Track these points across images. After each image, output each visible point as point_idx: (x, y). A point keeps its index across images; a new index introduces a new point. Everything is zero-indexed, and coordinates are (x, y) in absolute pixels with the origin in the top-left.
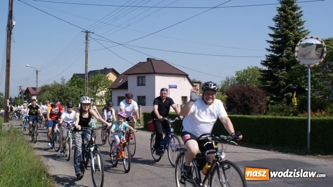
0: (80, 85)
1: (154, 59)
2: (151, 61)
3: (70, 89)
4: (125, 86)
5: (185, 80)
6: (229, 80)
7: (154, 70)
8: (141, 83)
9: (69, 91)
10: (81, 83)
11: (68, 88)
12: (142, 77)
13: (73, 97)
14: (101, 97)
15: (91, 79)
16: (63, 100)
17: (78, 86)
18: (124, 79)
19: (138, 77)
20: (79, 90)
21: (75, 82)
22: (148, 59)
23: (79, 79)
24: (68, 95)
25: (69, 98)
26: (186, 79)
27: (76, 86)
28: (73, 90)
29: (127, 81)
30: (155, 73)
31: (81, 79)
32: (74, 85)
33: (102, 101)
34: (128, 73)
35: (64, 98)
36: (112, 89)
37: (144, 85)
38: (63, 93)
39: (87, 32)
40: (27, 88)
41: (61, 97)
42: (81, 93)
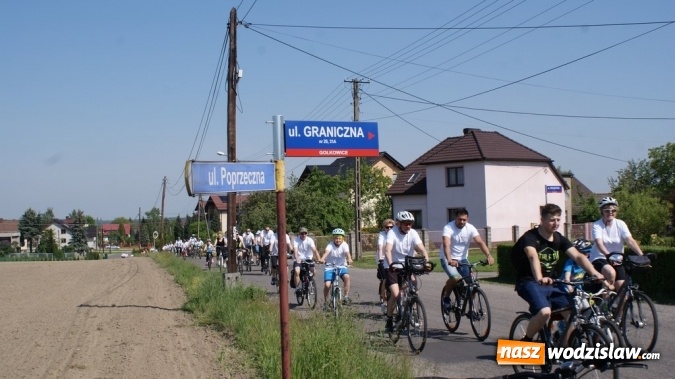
0: (327, 189)
1: (479, 131)
2: (474, 135)
3: (308, 197)
4: (420, 189)
5: (546, 172)
6: (635, 168)
7: (481, 153)
8: (454, 181)
9: (306, 203)
10: (329, 186)
11: (303, 197)
12: (456, 168)
13: (314, 213)
14: (368, 213)
15: (347, 175)
16: (294, 220)
17: (324, 191)
18: (416, 174)
19: (448, 170)
20: (326, 199)
21: (317, 184)
22: (466, 131)
23: (325, 177)
24: (305, 210)
25: (306, 216)
26: (548, 169)
27: (319, 192)
28: (313, 201)
29: (425, 179)
30: (483, 159)
31: (329, 176)
32: (315, 190)
33: (368, 220)
34: (425, 162)
35: (296, 217)
36: (393, 195)
37: (462, 185)
38: (295, 206)
39: (355, 82)
40: (210, 198)
41: (291, 215)
42: (329, 204)
